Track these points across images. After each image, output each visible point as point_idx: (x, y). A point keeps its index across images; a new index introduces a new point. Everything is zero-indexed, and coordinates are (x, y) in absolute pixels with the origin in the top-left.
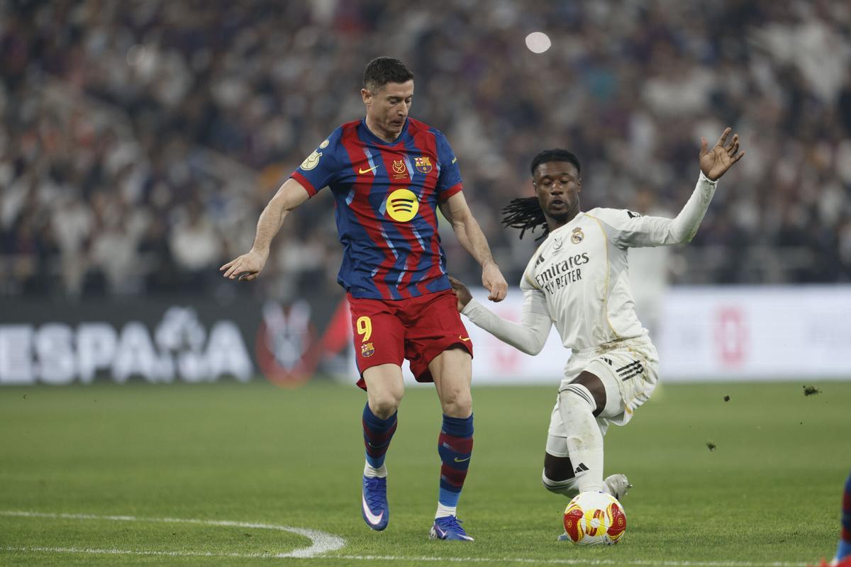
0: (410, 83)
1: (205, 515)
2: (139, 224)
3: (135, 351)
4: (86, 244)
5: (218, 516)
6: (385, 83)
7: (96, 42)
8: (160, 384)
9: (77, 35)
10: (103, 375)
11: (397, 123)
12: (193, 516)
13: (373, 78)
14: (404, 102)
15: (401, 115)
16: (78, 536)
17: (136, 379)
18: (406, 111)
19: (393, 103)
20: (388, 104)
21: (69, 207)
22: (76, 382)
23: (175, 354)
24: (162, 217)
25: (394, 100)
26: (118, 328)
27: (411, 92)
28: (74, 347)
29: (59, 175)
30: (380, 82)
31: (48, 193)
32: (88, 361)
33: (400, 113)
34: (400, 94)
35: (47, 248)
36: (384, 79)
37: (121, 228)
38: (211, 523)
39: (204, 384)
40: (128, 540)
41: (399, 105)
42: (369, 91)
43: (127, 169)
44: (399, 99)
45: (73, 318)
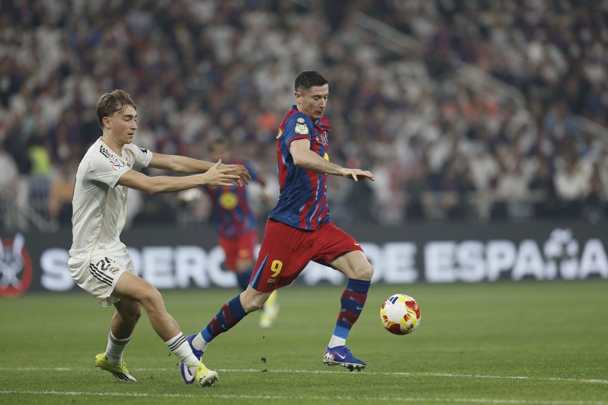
0: (326, 86)
1: (579, 376)
2: (530, 167)
3: (529, 259)
4: (494, 183)
5: (589, 376)
6: (310, 87)
7: (499, 37)
8: (546, 281)
9: (485, 32)
10: (506, 275)
11: (319, 113)
12: (570, 376)
13: (301, 84)
14: (323, 99)
15: (321, 107)
16: (487, 391)
17: (529, 278)
18: (325, 105)
19: (316, 99)
20: (312, 101)
21: (480, 156)
22: (485, 281)
23: (559, 261)
24: (548, 163)
25: (317, 98)
26: (517, 244)
27: (327, 92)
28: (484, 256)
29: (473, 134)
30: (307, 86)
31: (466, 147)
32: (494, 267)
33: (321, 106)
34: (321, 93)
35: (465, 186)
36: (309, 85)
37: (518, 171)
38: (583, 381)
39: (577, 280)
40: (523, 393)
41: (320, 100)
42: (299, 93)
43: (524, 129)
44: (320, 97)
45: (485, 237)
